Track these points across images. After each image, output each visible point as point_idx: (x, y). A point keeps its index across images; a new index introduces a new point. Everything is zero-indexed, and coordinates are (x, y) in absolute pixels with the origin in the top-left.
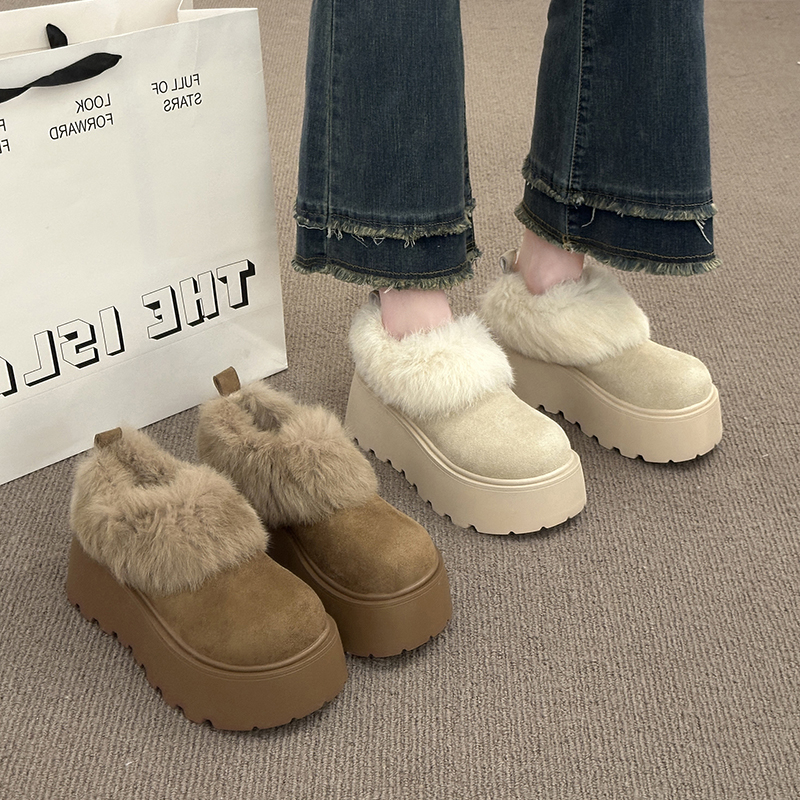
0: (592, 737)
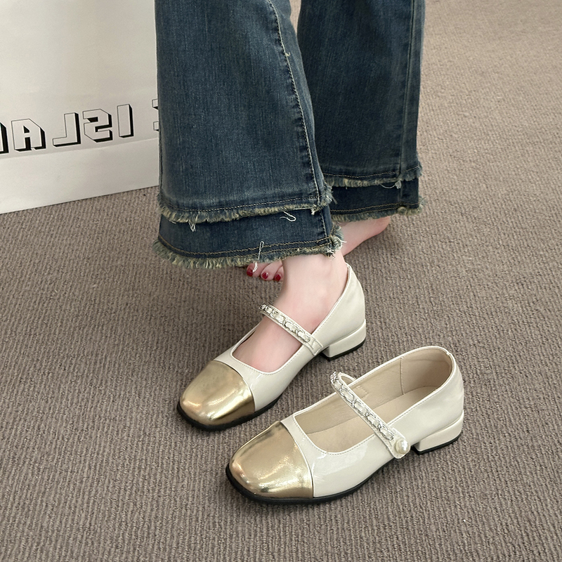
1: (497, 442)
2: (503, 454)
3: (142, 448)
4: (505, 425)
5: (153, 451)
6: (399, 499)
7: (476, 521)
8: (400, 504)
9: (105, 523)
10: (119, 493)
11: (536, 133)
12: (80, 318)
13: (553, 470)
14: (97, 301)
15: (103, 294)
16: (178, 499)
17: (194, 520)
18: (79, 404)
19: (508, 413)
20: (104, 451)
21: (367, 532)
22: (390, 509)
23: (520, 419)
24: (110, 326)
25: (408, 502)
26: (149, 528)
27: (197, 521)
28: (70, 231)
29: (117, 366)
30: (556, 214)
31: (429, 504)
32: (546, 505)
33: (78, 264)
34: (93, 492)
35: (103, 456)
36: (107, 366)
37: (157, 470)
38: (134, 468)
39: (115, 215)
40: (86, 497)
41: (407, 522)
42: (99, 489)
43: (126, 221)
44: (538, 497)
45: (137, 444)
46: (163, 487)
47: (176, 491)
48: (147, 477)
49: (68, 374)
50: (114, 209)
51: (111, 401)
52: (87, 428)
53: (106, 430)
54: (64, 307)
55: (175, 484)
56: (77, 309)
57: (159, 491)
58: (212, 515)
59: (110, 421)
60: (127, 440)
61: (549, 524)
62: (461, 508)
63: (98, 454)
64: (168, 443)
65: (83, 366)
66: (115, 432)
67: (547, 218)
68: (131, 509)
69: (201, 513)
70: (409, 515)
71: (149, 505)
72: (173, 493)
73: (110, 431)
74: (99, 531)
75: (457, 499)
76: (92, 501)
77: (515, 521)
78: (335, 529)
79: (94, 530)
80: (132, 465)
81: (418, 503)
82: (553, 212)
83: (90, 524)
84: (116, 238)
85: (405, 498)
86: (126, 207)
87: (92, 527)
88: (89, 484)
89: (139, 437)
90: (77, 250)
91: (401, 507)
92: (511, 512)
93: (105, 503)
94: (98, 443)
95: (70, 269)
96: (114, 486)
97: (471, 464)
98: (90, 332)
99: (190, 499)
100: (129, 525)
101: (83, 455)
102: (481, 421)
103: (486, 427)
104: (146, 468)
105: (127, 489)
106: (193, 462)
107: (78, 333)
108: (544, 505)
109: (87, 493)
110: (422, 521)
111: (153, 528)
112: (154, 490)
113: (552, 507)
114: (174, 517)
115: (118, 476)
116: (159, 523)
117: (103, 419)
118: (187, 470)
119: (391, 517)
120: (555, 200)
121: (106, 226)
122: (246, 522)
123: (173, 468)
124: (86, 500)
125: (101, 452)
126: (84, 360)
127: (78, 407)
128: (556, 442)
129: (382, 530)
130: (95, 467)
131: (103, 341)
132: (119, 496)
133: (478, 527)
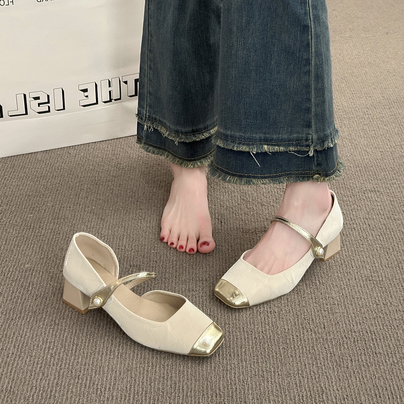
0: (351, 321)
1: (302, 335)
2: (305, 344)
3: (52, 334)
4: (309, 323)
5: (60, 336)
6: (229, 375)
7: (281, 393)
8: (229, 379)
9: (21, 387)
10: (33, 366)
11: (352, 111)
12: (19, 238)
13: (339, 357)
14: (32, 227)
15: (36, 222)
16: (74, 371)
17: (83, 386)
18: (12, 301)
19: (311, 314)
20: (26, 335)
21: (203, 399)
22: (221, 382)
23: (320, 319)
24: (39, 244)
25: (235, 377)
26: (51, 391)
27: (85, 387)
28: (18, 176)
29: (41, 273)
30: (360, 170)
31: (249, 379)
32: (332, 383)
33: (21, 199)
34: (15, 365)
35: (25, 339)
36: (34, 274)
37: (61, 349)
38: (45, 348)
39: (51, 165)
40: (10, 368)
41: (232, 392)
42: (20, 362)
43: (58, 169)
44: (327, 377)
45: (49, 331)
46: (64, 362)
47: (73, 365)
48: (54, 355)
49: (6, 278)
50: (50, 160)
51: (34, 299)
52: (16, 318)
53: (28, 320)
54: (8, 230)
55: (72, 360)
56: (17, 232)
57: (61, 365)
58: (96, 383)
59: (32, 314)
60: (43, 327)
61: (332, 396)
62: (271, 383)
63: (21, 337)
64: (71, 331)
65: (17, 272)
66: (35, 322)
67: (354, 173)
68: (40, 377)
69: (88, 382)
70: (234, 387)
71: (53, 375)
72: (70, 367)
73: (31, 321)
74: (16, 392)
75: (269, 377)
76: (13, 371)
77: (309, 394)
78: (181, 396)
79: (13, 392)
80: (44, 346)
81: (241, 379)
82: (358, 169)
83: (11, 387)
84: (49, 181)
85: (233, 374)
86: (59, 159)
87: (12, 390)
88: (13, 359)
89: (51, 325)
90: (22, 189)
91: (229, 381)
92: (306, 387)
93: (23, 372)
94: (22, 329)
95: (15, 203)
96: (30, 361)
97: (282, 351)
98: (25, 248)
99: (82, 371)
100: (38, 389)
101: (11, 337)
102: (292, 320)
103: (295, 324)
104: (53, 349)
105: (39, 363)
106: (87, 345)
107: (17, 250)
108: (330, 382)
109: (11, 365)
110: (243, 392)
111: (54, 391)
112: (57, 364)
113: (336, 384)
114: (69, 385)
115: (34, 354)
116: (58, 388)
117: (28, 312)
118: (82, 351)
119: (222, 388)
120: (361, 161)
121: (44, 172)
122: (120, 389)
123: (72, 349)
124: (10, 370)
125: (24, 336)
126: (18, 269)
127: (11, 303)
128: (343, 336)
129: (214, 398)
130: (18, 346)
131: (33, 256)
132: (33, 368)
133: (282, 397)
